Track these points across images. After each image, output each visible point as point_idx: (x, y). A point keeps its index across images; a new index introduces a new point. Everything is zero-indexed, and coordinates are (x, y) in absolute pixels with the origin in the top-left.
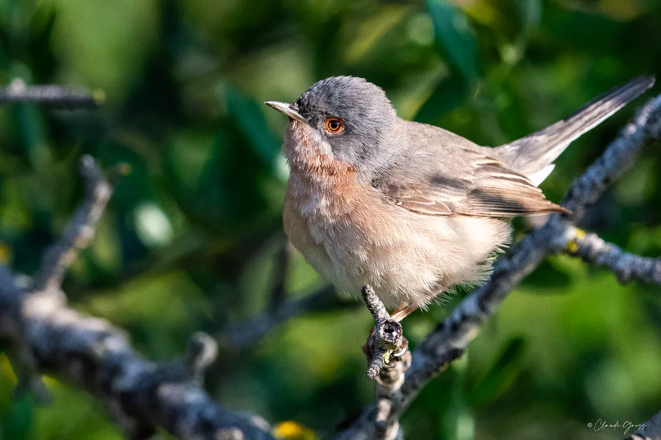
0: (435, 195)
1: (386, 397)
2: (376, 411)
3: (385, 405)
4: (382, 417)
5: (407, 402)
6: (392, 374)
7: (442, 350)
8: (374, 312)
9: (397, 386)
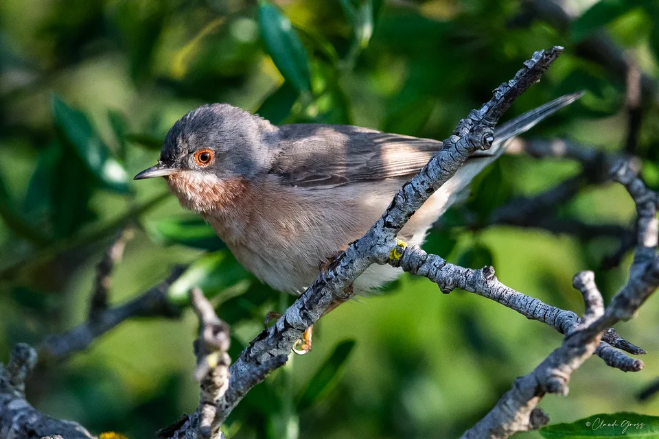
0: (330, 170)
1: (211, 404)
2: (201, 417)
3: (210, 411)
4: (206, 422)
5: (230, 409)
6: (217, 380)
7: (265, 358)
8: (200, 315)
9: (221, 393)
